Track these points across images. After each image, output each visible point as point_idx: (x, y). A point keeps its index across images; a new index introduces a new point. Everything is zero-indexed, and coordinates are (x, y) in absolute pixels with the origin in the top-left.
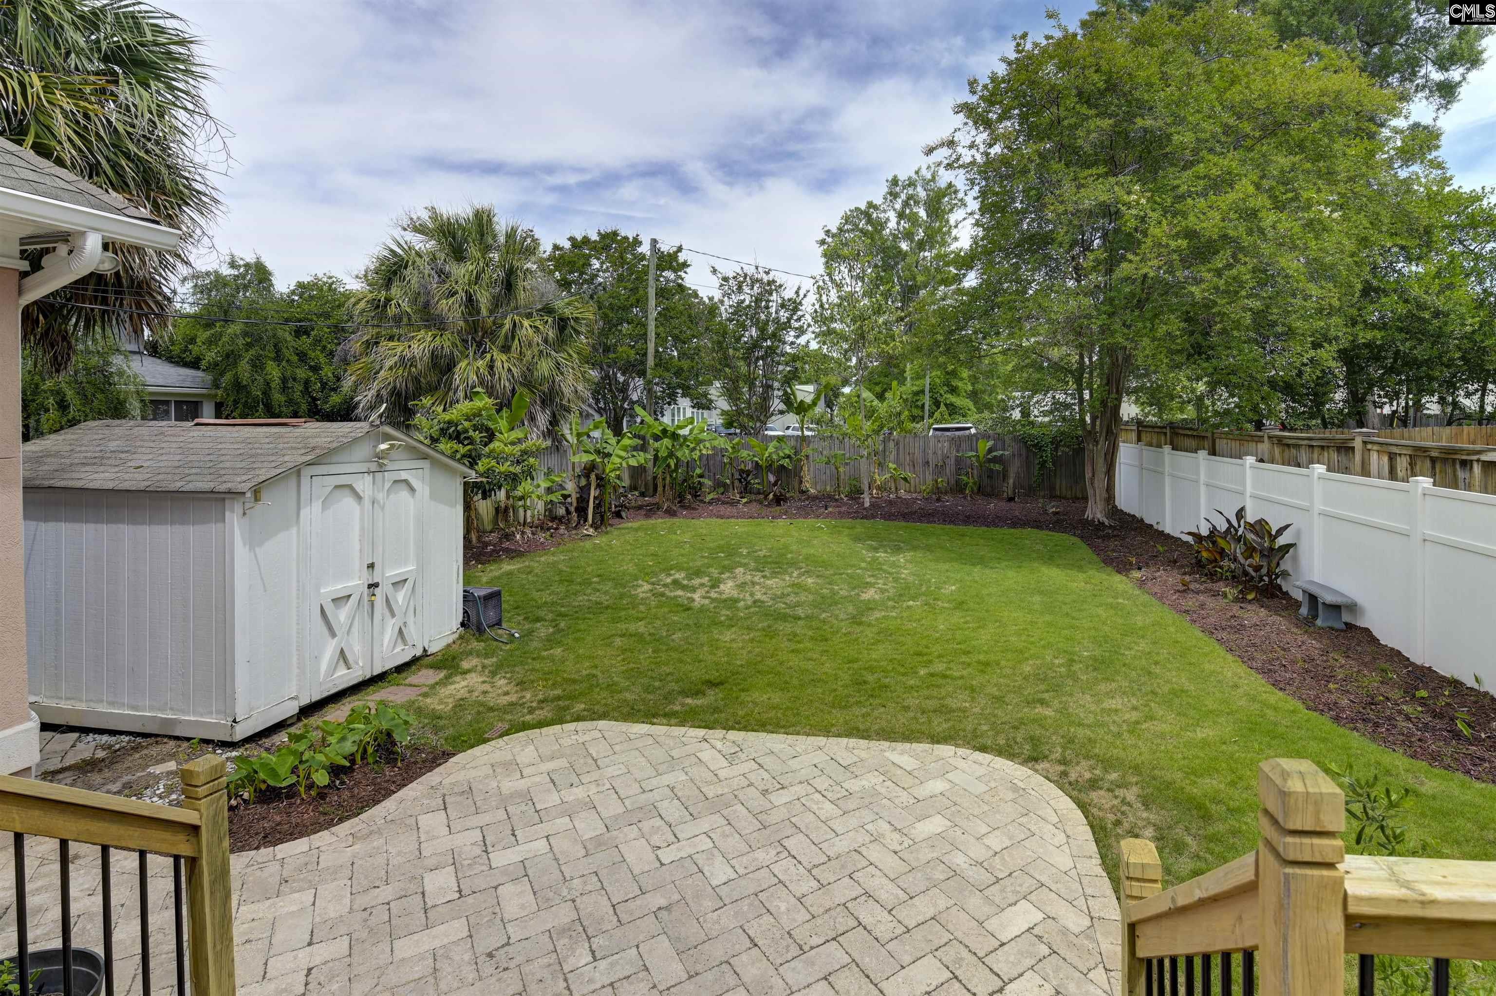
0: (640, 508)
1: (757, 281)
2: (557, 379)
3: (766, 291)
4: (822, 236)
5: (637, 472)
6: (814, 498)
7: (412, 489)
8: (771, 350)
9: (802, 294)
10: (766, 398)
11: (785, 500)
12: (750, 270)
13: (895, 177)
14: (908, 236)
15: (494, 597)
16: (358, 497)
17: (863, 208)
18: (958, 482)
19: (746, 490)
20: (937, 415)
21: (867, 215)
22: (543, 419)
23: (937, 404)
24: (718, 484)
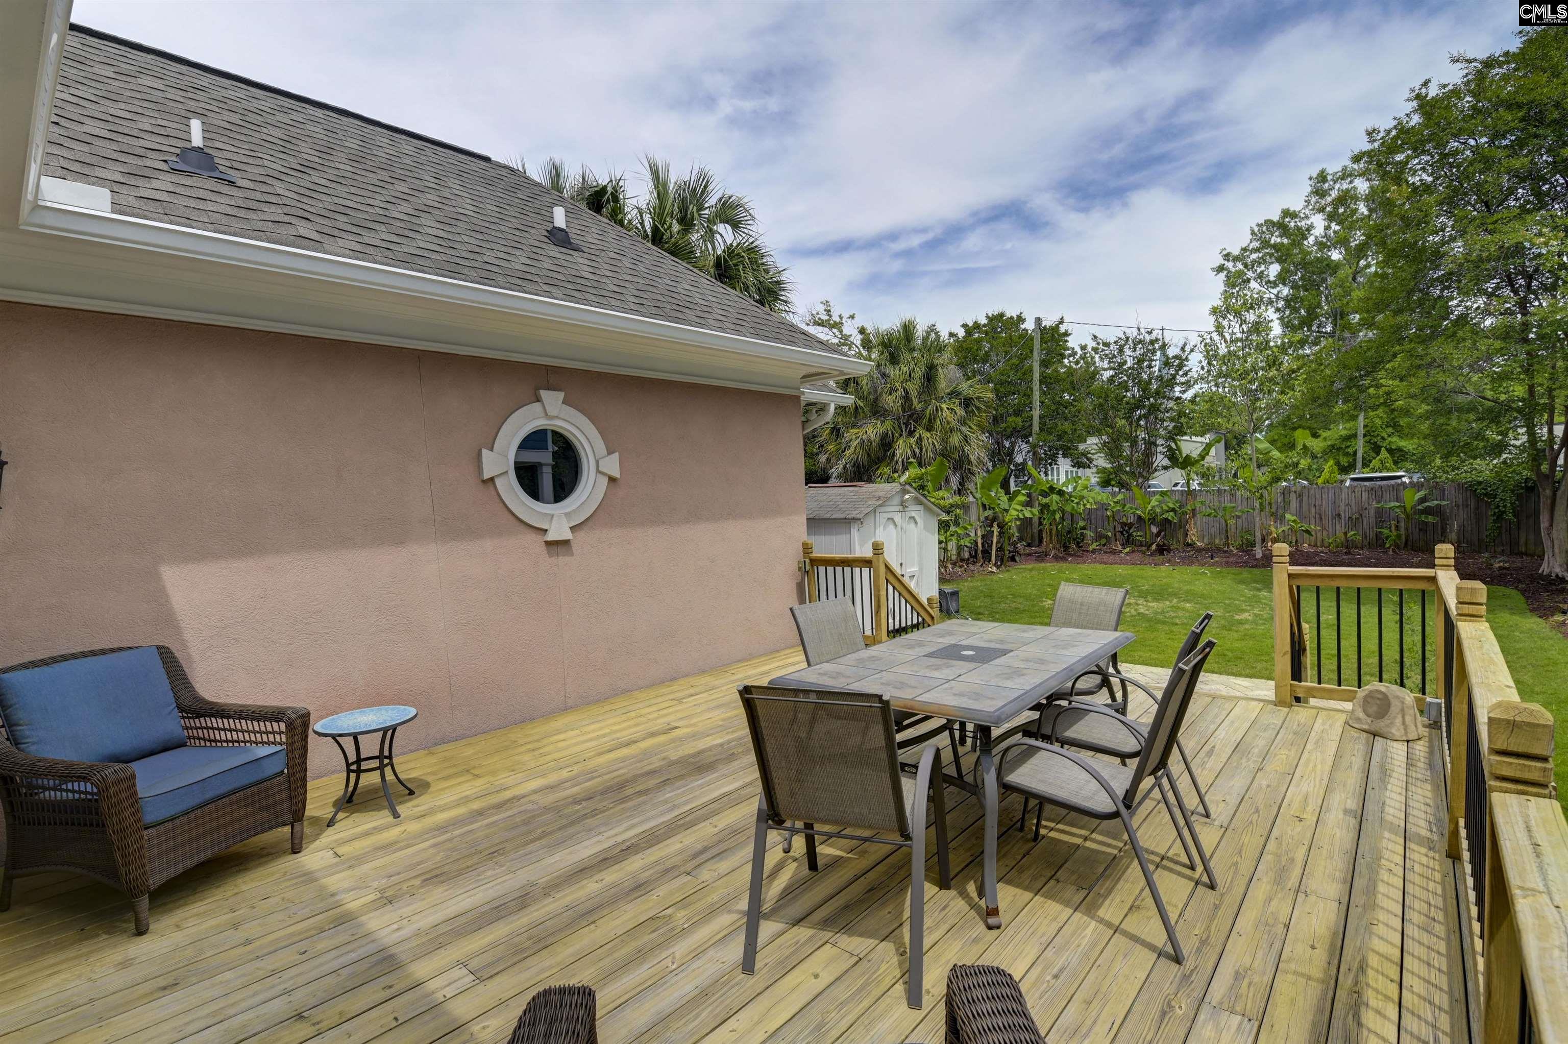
0: (1030, 555)
1: (1140, 342)
2: (966, 448)
3: (1148, 350)
4: (1220, 261)
5: (1026, 523)
6: (1200, 550)
7: (916, 523)
8: (1154, 409)
9: (1187, 349)
10: (1148, 454)
11: (1169, 550)
12: (1133, 333)
13: (1323, 171)
14: (1342, 242)
15: (955, 594)
16: (896, 525)
17: (1276, 218)
18: (1378, 536)
19: (1128, 541)
20: (1375, 463)
21: (1281, 227)
22: (954, 481)
23: (1377, 449)
24: (1099, 537)
